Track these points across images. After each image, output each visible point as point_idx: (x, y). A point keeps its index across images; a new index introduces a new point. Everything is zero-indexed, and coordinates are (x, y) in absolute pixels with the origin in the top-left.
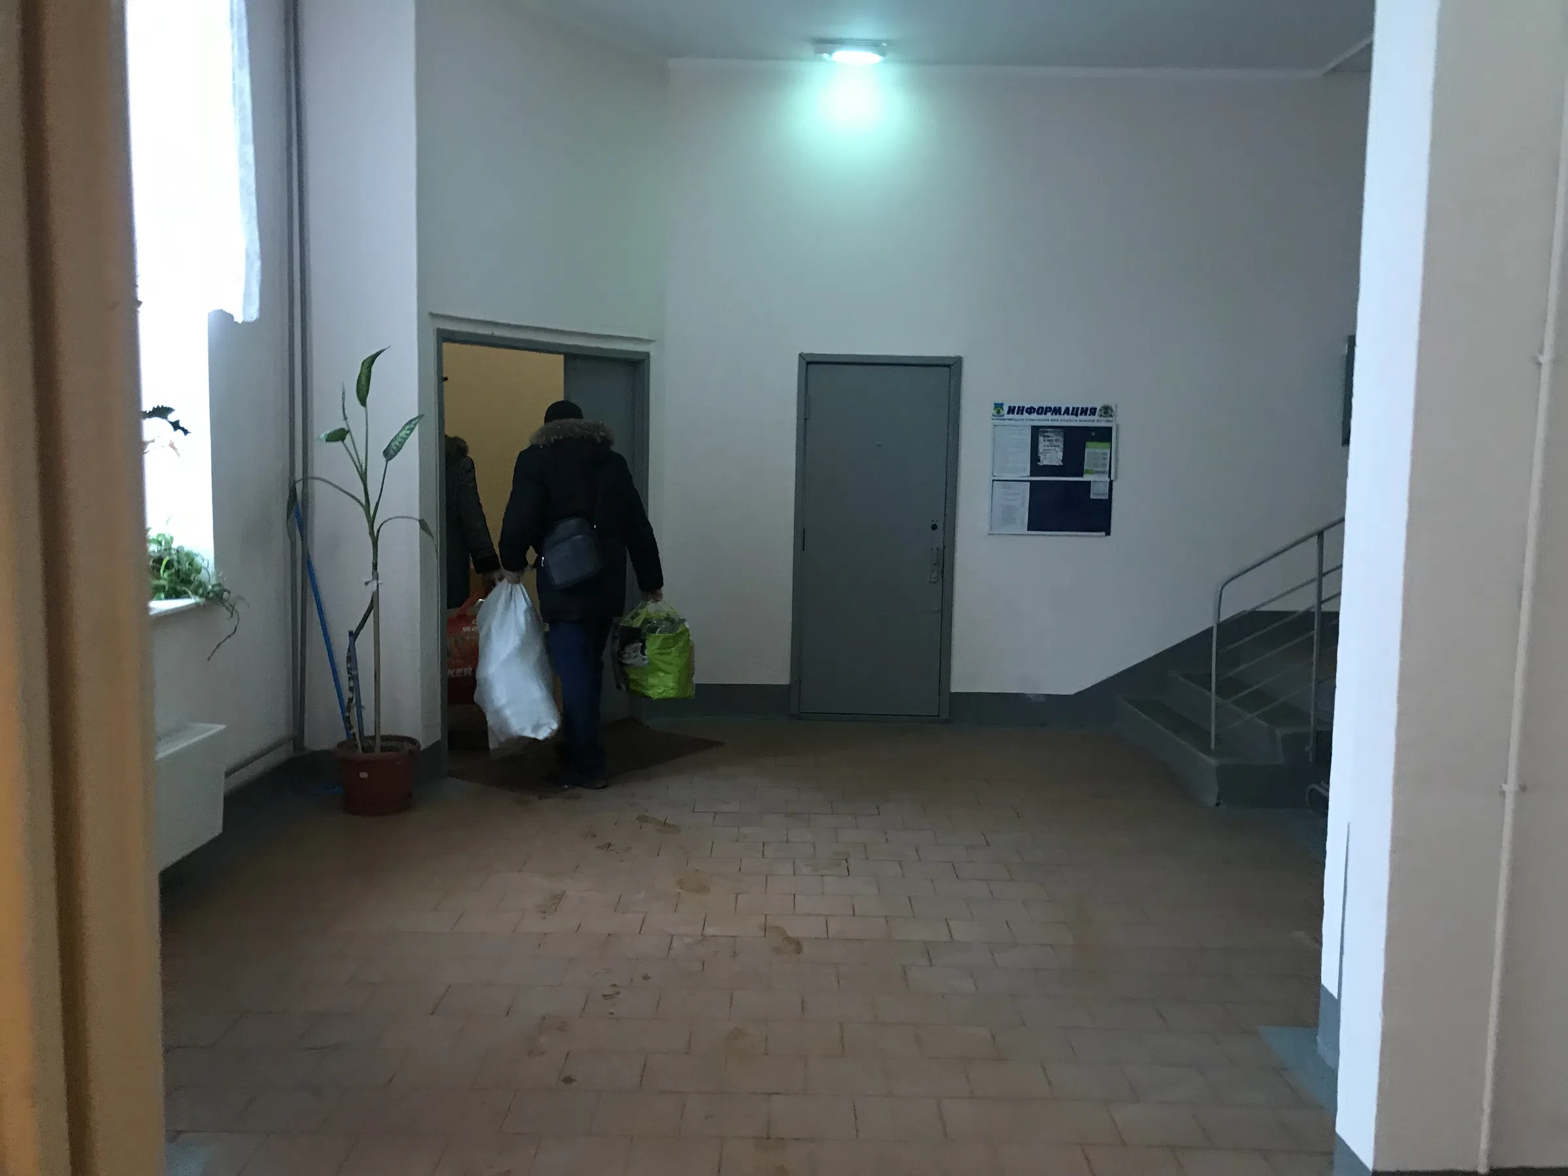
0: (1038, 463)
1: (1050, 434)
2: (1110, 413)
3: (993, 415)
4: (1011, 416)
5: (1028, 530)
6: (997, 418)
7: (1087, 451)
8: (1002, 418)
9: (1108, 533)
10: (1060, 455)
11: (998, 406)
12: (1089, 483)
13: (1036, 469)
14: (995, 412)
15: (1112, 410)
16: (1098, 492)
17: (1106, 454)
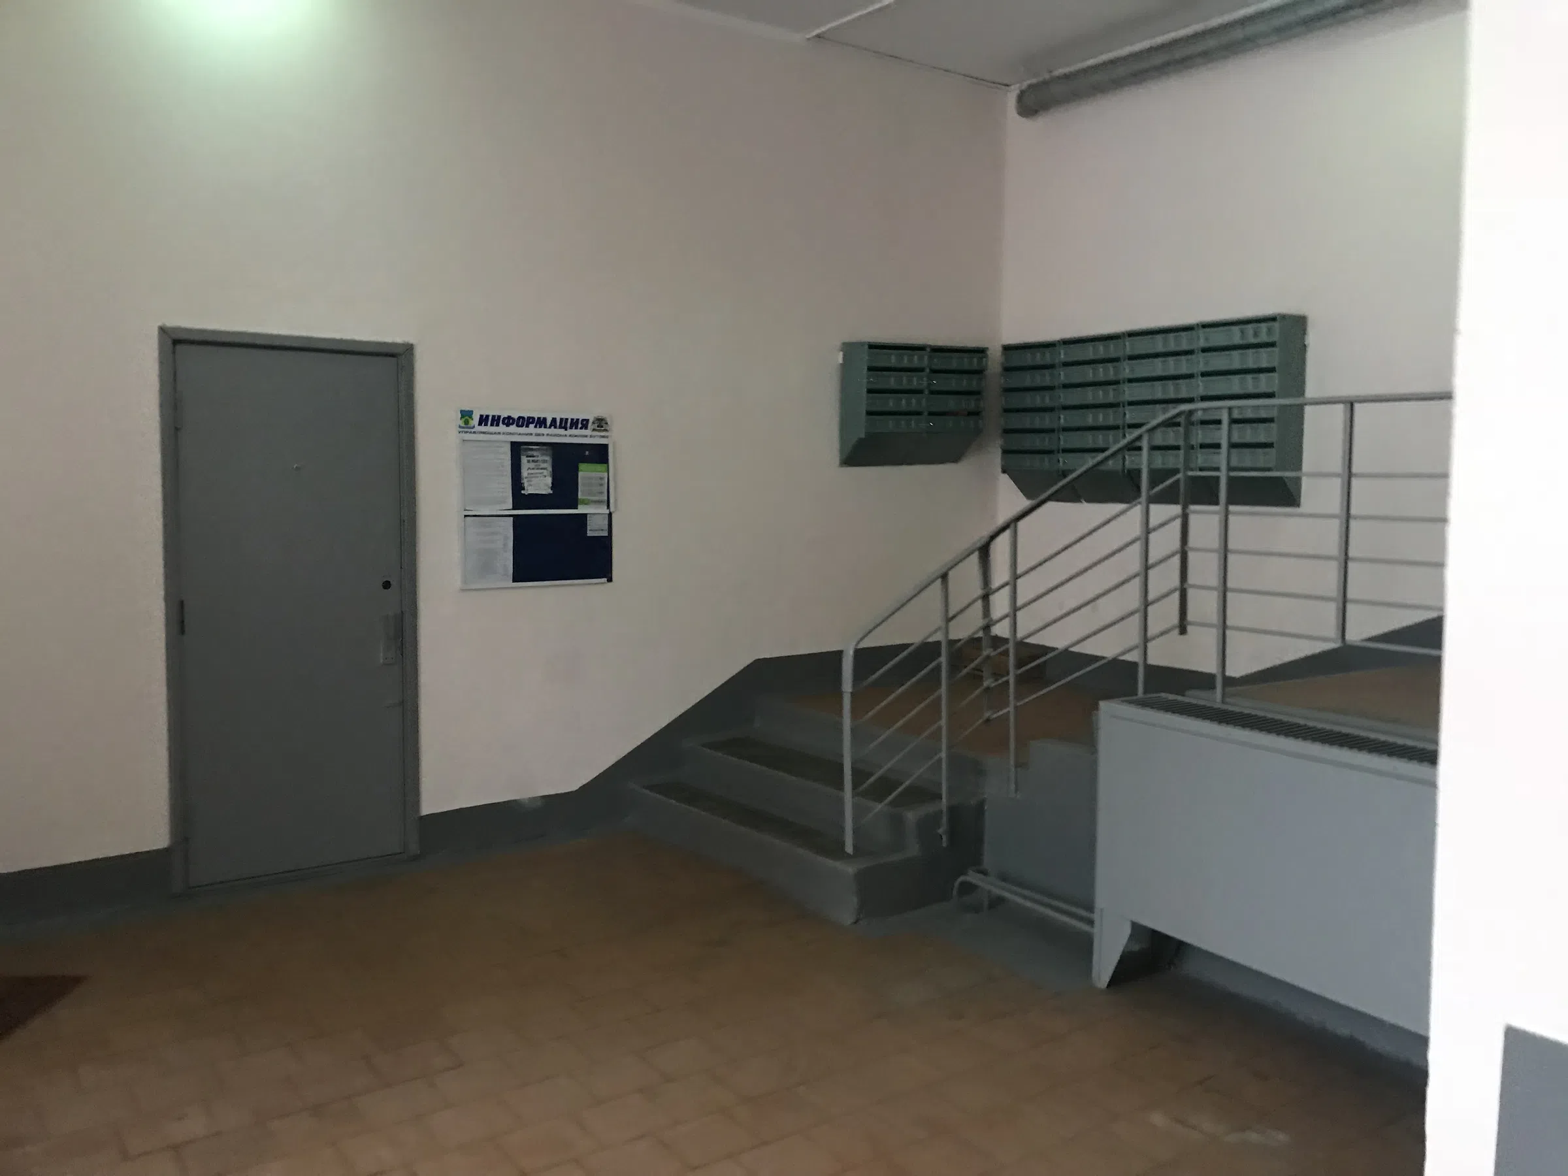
0: (523, 492)
1: (535, 453)
2: (604, 425)
3: (460, 427)
4: (483, 428)
5: (515, 580)
6: (466, 430)
7: (580, 474)
8: (473, 430)
9: (610, 580)
10: (549, 480)
11: (466, 415)
12: (585, 515)
13: (520, 498)
14: (461, 423)
15: (607, 423)
16: (595, 528)
17: (601, 479)
